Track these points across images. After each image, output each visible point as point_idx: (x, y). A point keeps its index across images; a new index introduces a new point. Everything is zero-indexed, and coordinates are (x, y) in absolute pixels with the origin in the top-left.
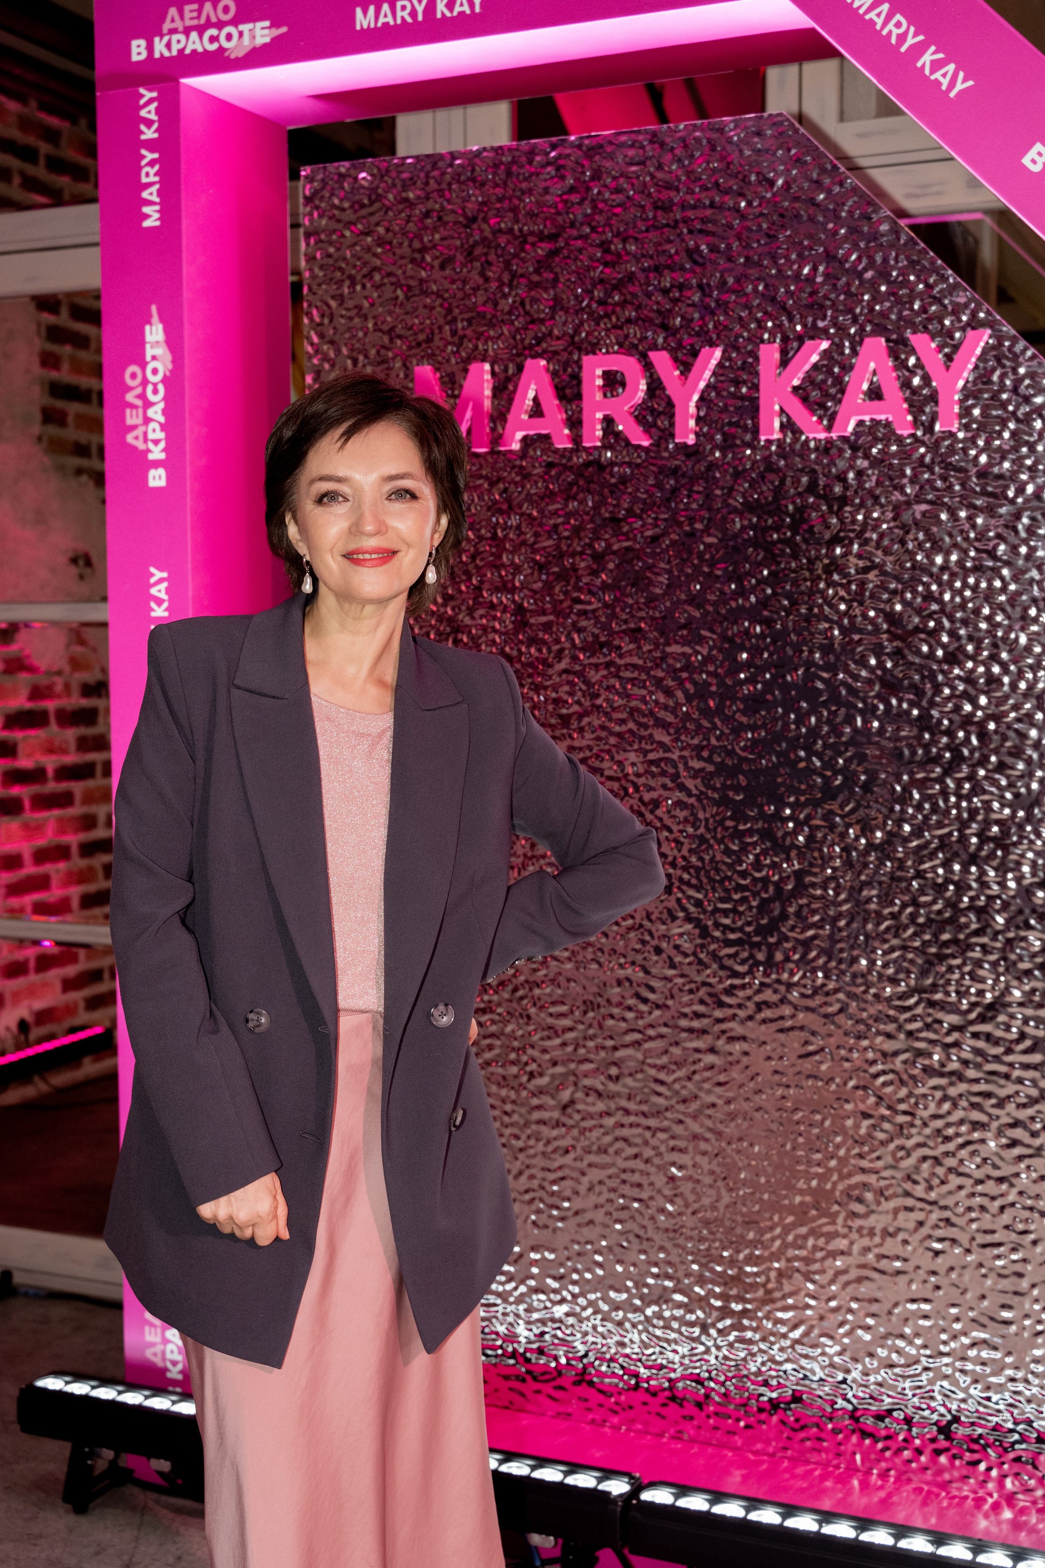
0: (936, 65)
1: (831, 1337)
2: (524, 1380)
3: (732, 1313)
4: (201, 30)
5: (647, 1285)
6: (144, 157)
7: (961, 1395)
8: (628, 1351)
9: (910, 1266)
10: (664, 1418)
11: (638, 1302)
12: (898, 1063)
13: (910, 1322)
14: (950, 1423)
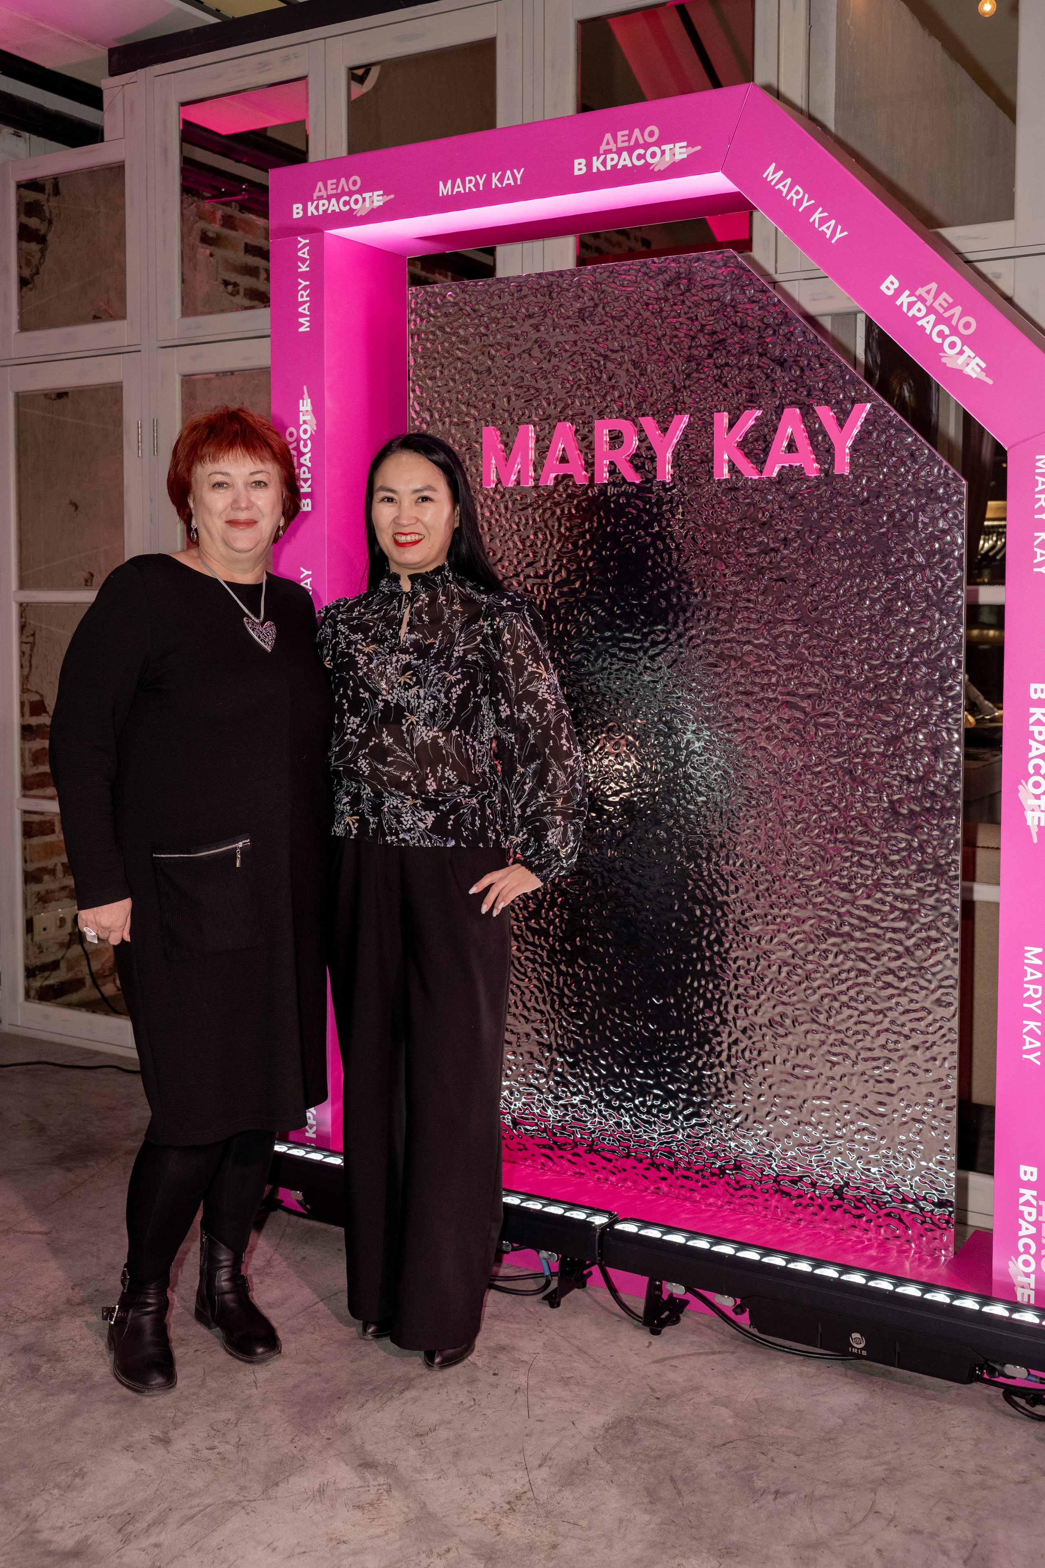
1: (762, 1123)
2: (552, 1149)
3: (693, 1104)
6: (299, 284)
7: (850, 1167)
9: (815, 1073)
10: (646, 1178)
11: (629, 1094)
12: (806, 927)
13: (815, 1114)
14: (842, 1187)
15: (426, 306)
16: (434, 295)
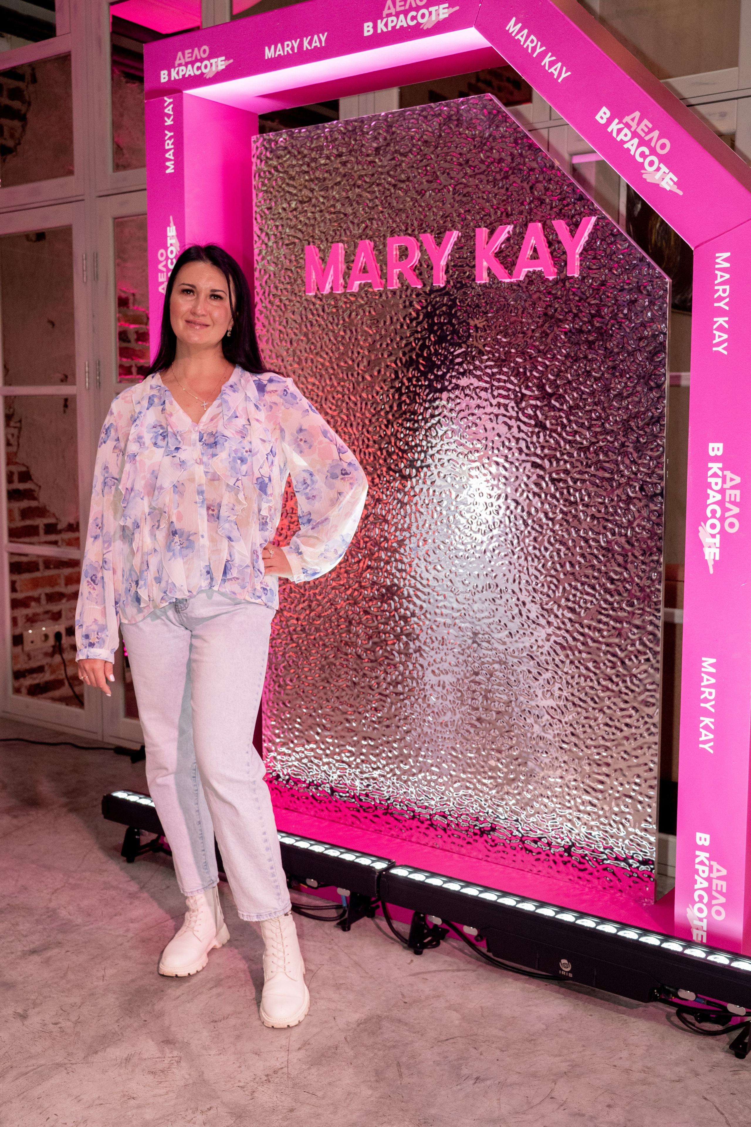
0: (551, 64)
2: (358, 811)
4: (193, 63)
6: (167, 135)
7: (577, 831)
8: (410, 797)
10: (426, 835)
14: (570, 847)
15: (264, 151)
16: (270, 141)
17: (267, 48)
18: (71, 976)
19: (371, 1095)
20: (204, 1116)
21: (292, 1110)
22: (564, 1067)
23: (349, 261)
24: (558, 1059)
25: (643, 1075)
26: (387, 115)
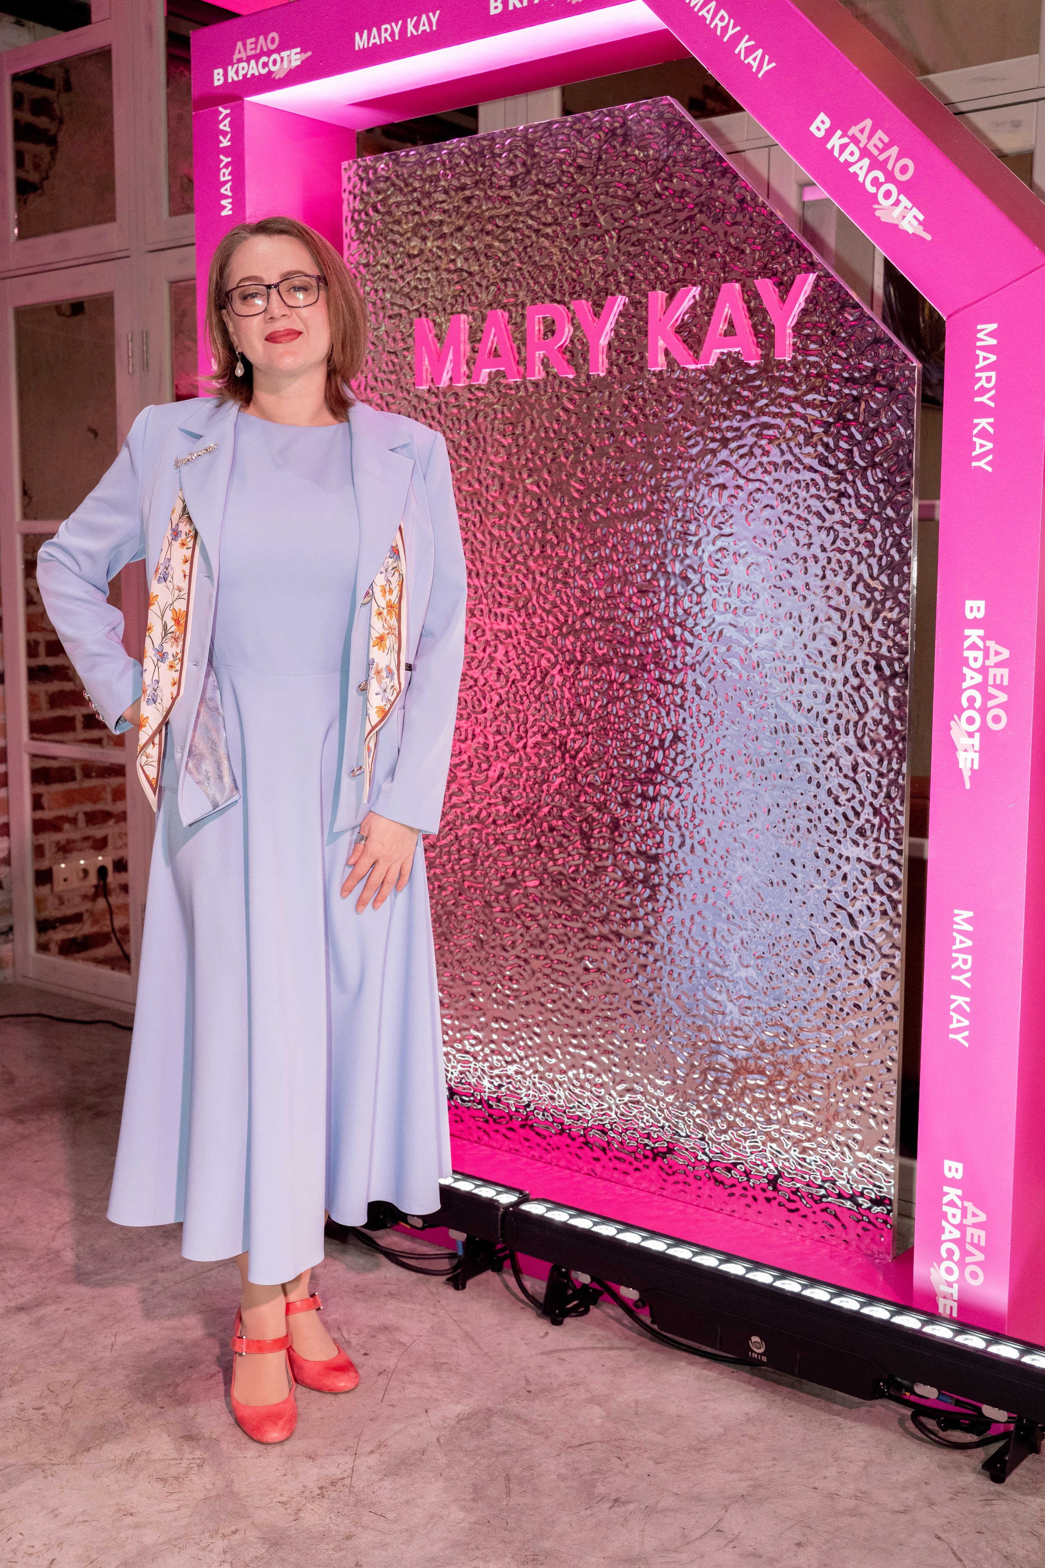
0: (749, 51)
1: (695, 1103)
3: (626, 1079)
4: (257, 58)
5: (569, 1053)
6: (222, 161)
7: (786, 1156)
8: (557, 1104)
10: (580, 1158)
11: (563, 1066)
15: (359, 183)
16: (366, 169)
17: (357, 35)
18: (68, 1344)
19: (463, 1520)
20: (226, 1542)
21: (349, 1538)
22: (742, 1487)
23: (474, 339)
24: (735, 1476)
25: (852, 1503)
26: (526, 129)
